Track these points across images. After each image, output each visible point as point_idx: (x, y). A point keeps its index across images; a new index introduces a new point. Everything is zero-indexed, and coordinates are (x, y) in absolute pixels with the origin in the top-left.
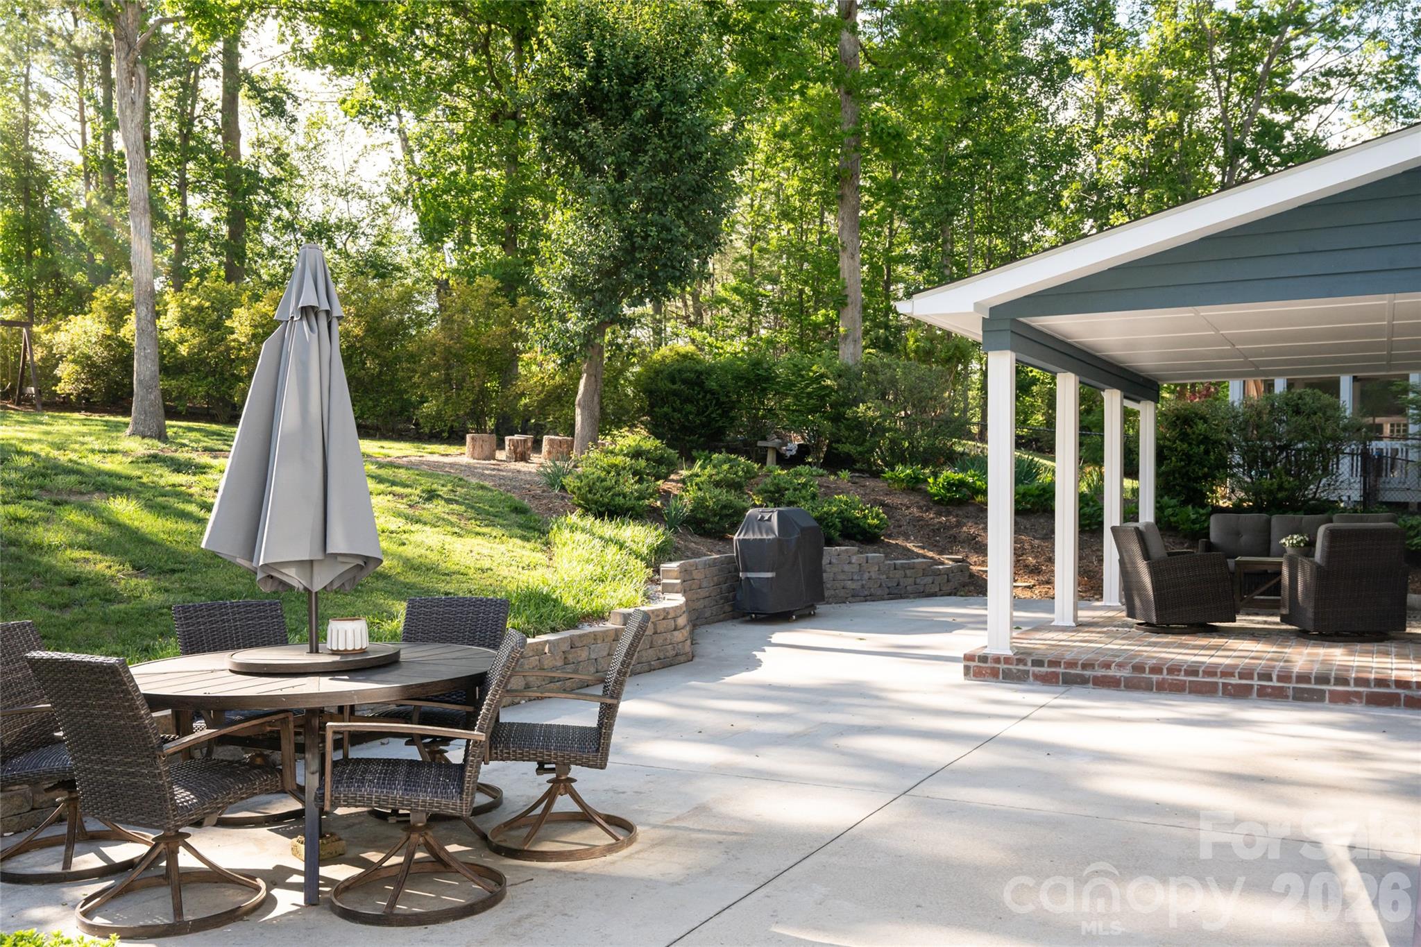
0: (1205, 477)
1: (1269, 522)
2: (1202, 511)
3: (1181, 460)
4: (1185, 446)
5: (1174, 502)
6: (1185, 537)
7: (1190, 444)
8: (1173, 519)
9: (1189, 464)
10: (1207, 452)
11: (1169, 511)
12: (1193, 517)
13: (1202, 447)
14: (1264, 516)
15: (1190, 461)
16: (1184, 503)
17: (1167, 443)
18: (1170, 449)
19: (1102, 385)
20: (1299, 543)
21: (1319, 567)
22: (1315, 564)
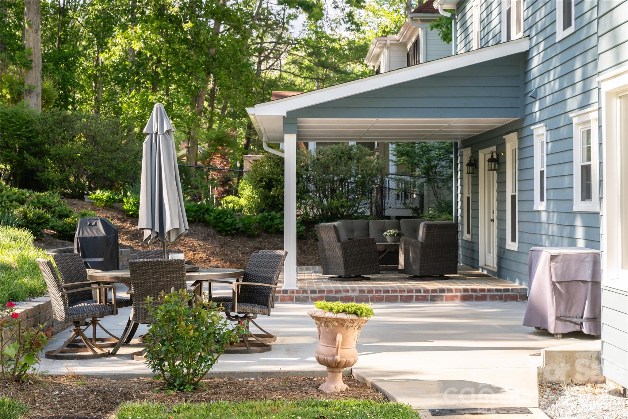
20: (394, 234)
21: (422, 243)
22: (419, 242)
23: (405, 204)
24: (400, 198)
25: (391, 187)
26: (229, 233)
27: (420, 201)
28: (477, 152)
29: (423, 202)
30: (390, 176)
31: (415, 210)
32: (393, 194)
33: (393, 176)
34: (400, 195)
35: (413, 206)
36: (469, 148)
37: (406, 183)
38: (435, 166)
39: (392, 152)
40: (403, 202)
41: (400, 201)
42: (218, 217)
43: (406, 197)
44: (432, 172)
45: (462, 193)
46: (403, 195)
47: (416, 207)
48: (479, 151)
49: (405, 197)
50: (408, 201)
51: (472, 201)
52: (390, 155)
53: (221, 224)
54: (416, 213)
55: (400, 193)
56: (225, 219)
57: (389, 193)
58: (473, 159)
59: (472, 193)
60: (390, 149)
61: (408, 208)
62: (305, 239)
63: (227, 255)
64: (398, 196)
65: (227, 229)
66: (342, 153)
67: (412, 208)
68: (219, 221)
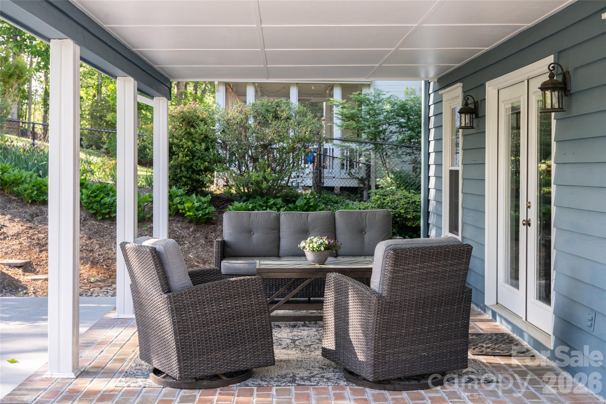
0: (207, 170)
1: (278, 218)
2: (203, 199)
3: (187, 156)
4: (190, 143)
5: (181, 191)
6: (191, 222)
7: (193, 142)
8: (180, 207)
9: (193, 159)
10: (207, 149)
11: (177, 200)
12: (197, 205)
13: (203, 145)
14: (273, 212)
15: (194, 156)
16: (189, 193)
17: (175, 141)
18: (178, 146)
19: (118, 71)
20: (319, 247)
21: (380, 297)
22: (374, 292)
23: (350, 174)
24: (345, 167)
25: (335, 156)
26: (107, 216)
27: (366, 170)
28: (483, 86)
29: (369, 171)
30: (335, 141)
31: (361, 180)
32: (337, 162)
33: (338, 142)
34: (345, 164)
35: (360, 176)
36: (459, 85)
37: (352, 151)
38: (384, 132)
39: (336, 115)
40: (348, 171)
41: (344, 171)
42: (92, 195)
43: (352, 166)
44: (380, 138)
45: (439, 165)
46: (348, 164)
47: (362, 177)
48: (487, 84)
49: (350, 166)
50: (353, 171)
51: (464, 179)
52: (335, 118)
53: (95, 206)
54: (362, 183)
55: (345, 162)
56: (102, 198)
57: (333, 162)
58: (470, 101)
59: (464, 164)
60: (335, 112)
61: (353, 178)
62: (214, 224)
63: (92, 251)
64: (343, 165)
65: (103, 211)
66: (267, 111)
67: (358, 178)
68: (94, 200)
